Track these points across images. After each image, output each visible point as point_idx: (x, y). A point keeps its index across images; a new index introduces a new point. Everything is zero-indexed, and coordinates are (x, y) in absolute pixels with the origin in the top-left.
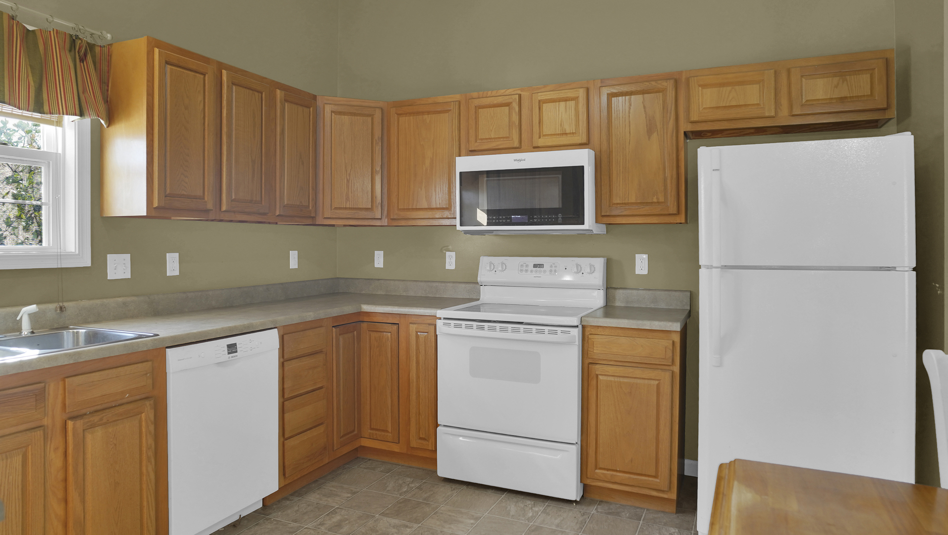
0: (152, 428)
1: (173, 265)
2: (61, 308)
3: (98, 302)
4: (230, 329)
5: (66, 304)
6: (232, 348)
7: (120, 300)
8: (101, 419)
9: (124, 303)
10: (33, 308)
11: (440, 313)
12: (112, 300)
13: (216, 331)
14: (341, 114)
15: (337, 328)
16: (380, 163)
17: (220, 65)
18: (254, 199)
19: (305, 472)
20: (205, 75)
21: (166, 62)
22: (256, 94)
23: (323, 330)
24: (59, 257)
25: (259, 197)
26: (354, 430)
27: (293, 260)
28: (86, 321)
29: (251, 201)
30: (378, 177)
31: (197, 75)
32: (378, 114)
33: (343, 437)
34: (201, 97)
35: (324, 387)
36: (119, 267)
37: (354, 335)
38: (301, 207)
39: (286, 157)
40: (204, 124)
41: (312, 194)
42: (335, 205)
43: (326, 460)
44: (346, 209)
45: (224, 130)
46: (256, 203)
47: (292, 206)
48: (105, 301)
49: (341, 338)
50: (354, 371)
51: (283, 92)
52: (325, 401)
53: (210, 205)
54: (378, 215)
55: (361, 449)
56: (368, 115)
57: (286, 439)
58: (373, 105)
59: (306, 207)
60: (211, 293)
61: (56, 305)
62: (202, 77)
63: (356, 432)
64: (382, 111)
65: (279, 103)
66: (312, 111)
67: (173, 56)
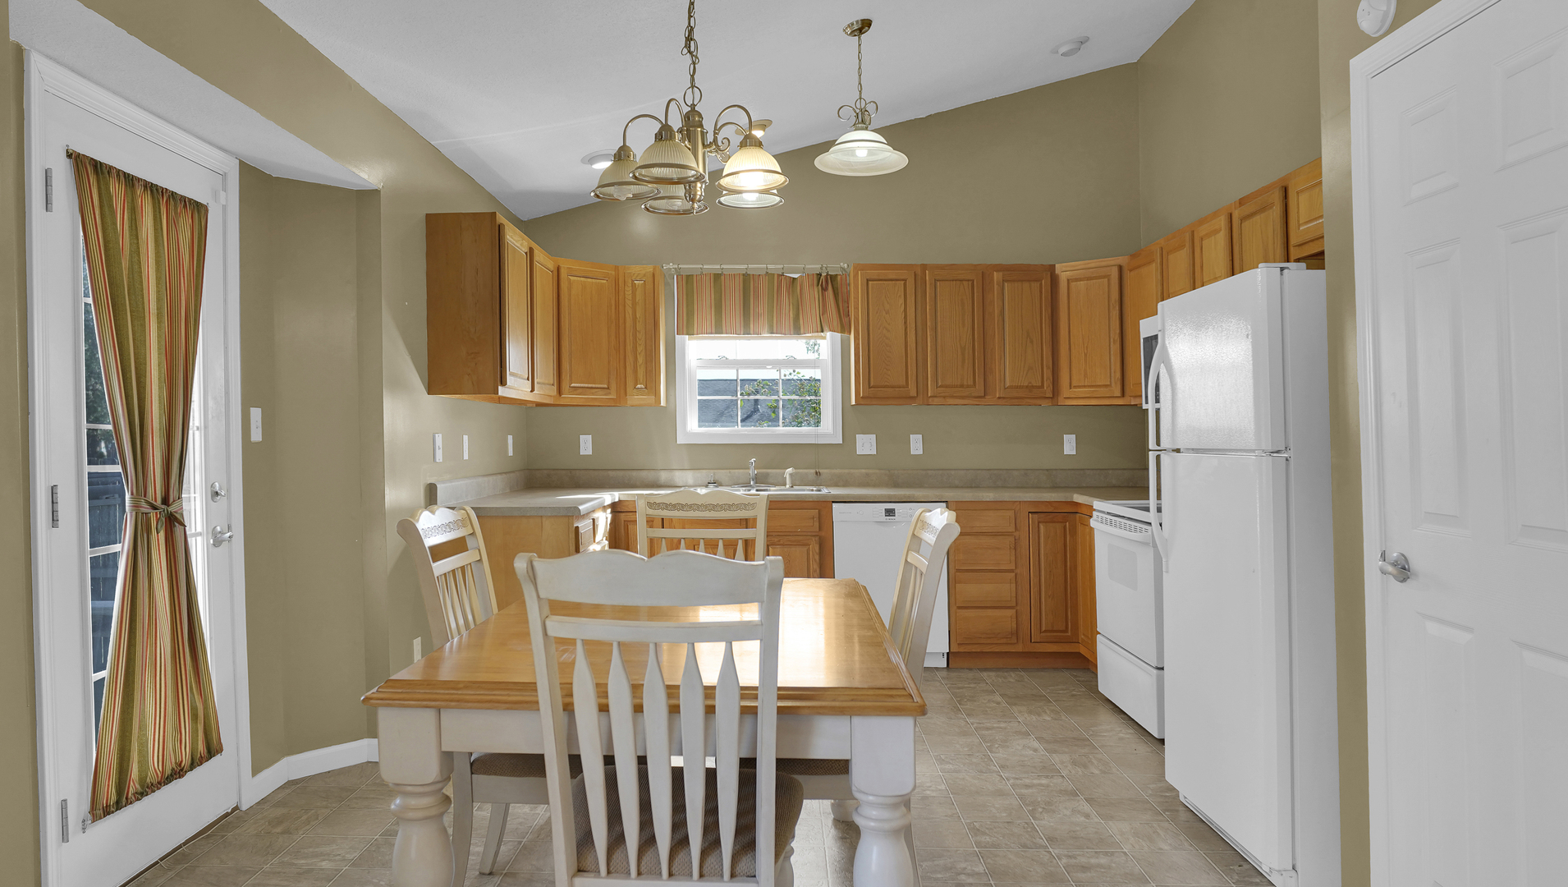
0: (817, 557)
1: (916, 445)
2: (816, 473)
3: (846, 471)
4: (889, 496)
5: (821, 471)
6: (890, 513)
7: (864, 471)
8: (779, 541)
9: (867, 474)
10: (790, 470)
11: (1098, 504)
12: (857, 471)
13: (875, 496)
14: (1077, 280)
15: (1036, 516)
16: (1118, 331)
17: (924, 267)
18: (965, 383)
19: (987, 649)
20: (905, 280)
21: (868, 280)
22: (965, 283)
23: (1011, 513)
24: (817, 436)
25: (971, 382)
26: (1066, 631)
27: (1069, 445)
28: (836, 485)
29: (962, 386)
30: (1116, 348)
31: (898, 282)
32: (1115, 273)
33: (1045, 631)
34: (902, 301)
35: (1011, 571)
36: (866, 445)
37: (1065, 527)
38: (1030, 388)
39: (1007, 338)
40: (905, 323)
41: (1048, 373)
42: (1074, 384)
43: (1019, 648)
44: (1085, 386)
45: (929, 324)
46: (968, 386)
47: (1017, 387)
48: (852, 471)
49: (1042, 526)
50: (1066, 566)
51: (1001, 273)
52: (1013, 586)
53: (913, 393)
54: (1118, 393)
55: (1079, 655)
56: (1104, 277)
57: (959, 608)
58: (1112, 263)
59: (1039, 387)
60: (953, 472)
61: (813, 471)
62: (903, 282)
63: (1069, 634)
64: (1120, 268)
65: (996, 286)
66: (1046, 282)
67: (873, 273)
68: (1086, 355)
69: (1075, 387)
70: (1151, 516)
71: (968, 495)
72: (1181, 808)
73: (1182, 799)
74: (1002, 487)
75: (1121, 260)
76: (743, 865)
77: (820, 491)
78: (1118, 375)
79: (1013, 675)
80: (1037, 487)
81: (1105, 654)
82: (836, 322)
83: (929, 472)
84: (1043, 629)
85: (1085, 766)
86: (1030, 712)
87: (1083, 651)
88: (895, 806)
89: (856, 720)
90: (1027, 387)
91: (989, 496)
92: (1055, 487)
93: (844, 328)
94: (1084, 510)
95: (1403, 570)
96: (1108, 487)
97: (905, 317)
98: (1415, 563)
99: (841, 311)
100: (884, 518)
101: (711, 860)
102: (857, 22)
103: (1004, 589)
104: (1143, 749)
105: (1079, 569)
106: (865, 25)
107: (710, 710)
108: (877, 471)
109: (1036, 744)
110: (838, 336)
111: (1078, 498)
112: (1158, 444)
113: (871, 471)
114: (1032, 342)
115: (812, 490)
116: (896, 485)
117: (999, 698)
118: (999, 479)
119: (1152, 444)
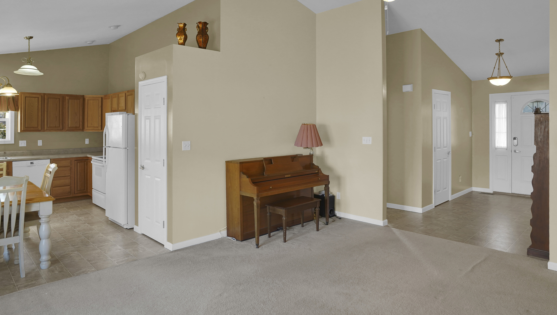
1: (40, 143)
2: (5, 153)
3: (15, 152)
4: (32, 158)
5: (6, 152)
6: (32, 163)
7: (22, 151)
9: (23, 152)
11: (93, 157)
12: (19, 151)
13: (26, 159)
14: (90, 100)
15: (77, 161)
16: (101, 114)
17: (44, 94)
18: (57, 126)
19: (62, 197)
20: (38, 98)
21: (26, 97)
22: (57, 99)
23: (70, 161)
24: (5, 141)
25: (58, 126)
26: (85, 189)
27: (87, 141)
28: (12, 156)
29: (55, 127)
30: (100, 118)
31: (36, 98)
32: (100, 99)
33: (79, 191)
34: (37, 103)
35: (69, 176)
36: (23, 144)
37: (85, 163)
38: (76, 127)
39: (70, 114)
40: (38, 109)
41: (81, 123)
42: (89, 126)
43: (71, 196)
44: (91, 127)
45: (46, 110)
46: (57, 127)
47: (72, 127)
48: (17, 151)
49: (78, 164)
50: (85, 173)
51: (68, 97)
52: (70, 180)
53: (40, 129)
54: (100, 129)
55: (88, 196)
56: (97, 100)
57: (53, 187)
58: (100, 96)
59: (78, 127)
60: (52, 150)
61: (4, 152)
62: (37, 98)
63: (85, 190)
64: (102, 98)
65: (67, 100)
66: (81, 100)
67: (28, 95)
68: (92, 119)
69: (89, 127)
70: (103, 159)
71: (56, 157)
72: (109, 221)
73: (109, 219)
74: (67, 154)
75: (102, 96)
76: (16, 234)
77: (6, 158)
78: (100, 124)
79: (69, 203)
80: (78, 153)
81: (94, 193)
82: (13, 108)
83: (44, 150)
84: (78, 190)
85: (88, 218)
86: (74, 210)
87: (89, 194)
88: (48, 217)
89: (41, 203)
90: (75, 127)
91: (63, 157)
92: (82, 153)
93: (16, 110)
94: (90, 159)
95: (143, 168)
96: (97, 152)
97: (38, 108)
98: (145, 167)
99: (15, 104)
100: (30, 165)
101: (9, 234)
102: (29, 37)
103: (67, 181)
104: (102, 212)
105: (88, 173)
106: (31, 38)
107: (11, 205)
108: (27, 151)
109: (76, 216)
110: (13, 112)
111: (89, 156)
112: (105, 145)
113: (24, 151)
114: (77, 115)
115: (3, 158)
116: (33, 155)
117: (65, 209)
118: (66, 151)
119: (104, 145)
